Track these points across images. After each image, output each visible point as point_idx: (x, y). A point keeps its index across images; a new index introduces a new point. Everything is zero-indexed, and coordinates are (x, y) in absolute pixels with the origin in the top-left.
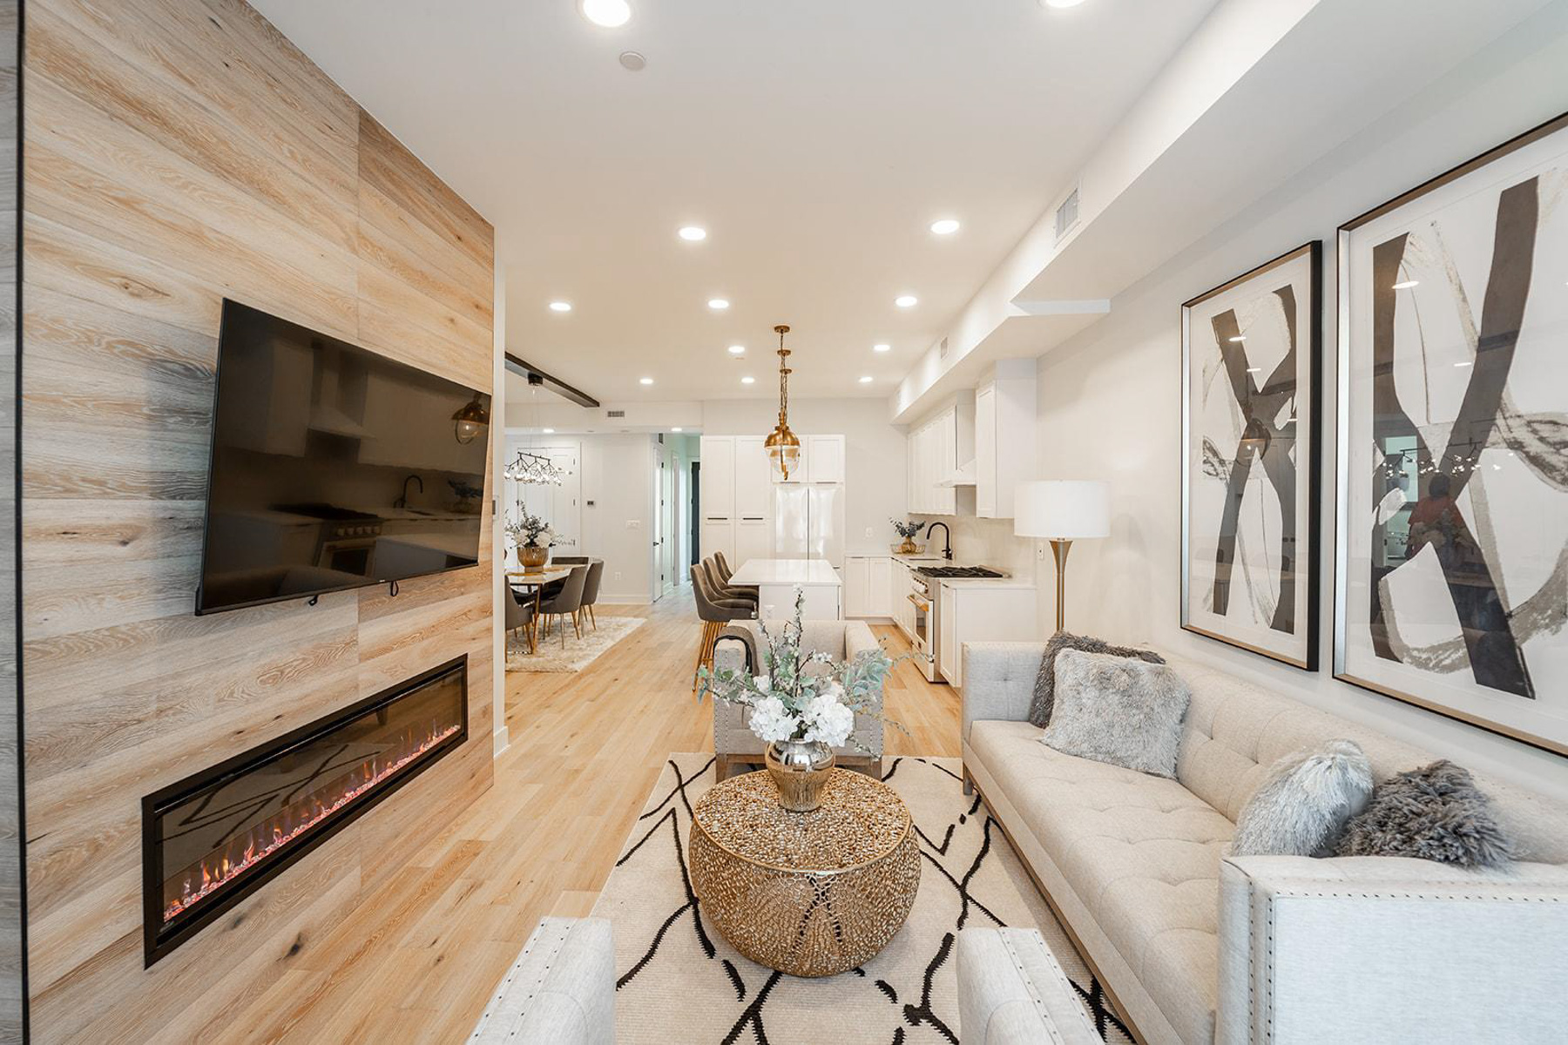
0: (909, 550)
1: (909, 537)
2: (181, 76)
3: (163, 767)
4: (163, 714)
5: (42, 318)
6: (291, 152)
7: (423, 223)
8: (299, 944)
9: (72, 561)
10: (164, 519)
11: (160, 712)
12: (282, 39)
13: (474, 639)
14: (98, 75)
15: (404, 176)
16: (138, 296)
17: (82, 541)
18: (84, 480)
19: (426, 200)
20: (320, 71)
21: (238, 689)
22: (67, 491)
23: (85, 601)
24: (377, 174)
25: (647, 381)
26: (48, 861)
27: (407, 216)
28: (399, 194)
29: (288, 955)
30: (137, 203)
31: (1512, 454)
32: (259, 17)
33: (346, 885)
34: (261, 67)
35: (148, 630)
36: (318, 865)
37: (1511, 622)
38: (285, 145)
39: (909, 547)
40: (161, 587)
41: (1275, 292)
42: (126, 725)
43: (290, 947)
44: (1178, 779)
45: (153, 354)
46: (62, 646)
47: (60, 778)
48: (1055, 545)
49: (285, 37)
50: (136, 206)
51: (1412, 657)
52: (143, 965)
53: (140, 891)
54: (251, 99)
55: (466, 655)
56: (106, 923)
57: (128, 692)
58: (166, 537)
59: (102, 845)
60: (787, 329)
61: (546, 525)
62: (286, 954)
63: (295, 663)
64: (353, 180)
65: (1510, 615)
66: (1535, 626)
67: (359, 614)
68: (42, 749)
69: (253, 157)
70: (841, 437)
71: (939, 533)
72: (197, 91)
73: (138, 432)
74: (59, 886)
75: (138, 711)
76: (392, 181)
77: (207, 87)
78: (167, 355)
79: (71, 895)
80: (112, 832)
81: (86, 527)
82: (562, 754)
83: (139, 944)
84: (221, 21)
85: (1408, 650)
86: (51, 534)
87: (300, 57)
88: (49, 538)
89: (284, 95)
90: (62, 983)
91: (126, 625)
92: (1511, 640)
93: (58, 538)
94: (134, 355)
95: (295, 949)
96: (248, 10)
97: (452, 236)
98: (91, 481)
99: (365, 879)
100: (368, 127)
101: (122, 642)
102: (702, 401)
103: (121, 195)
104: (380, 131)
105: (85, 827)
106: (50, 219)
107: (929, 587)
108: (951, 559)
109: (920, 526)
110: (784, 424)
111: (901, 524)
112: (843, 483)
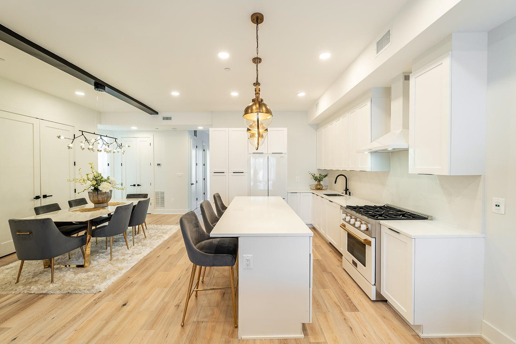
0: (319, 188)
1: (319, 181)
25: (175, 94)
39: (319, 187)
61: (108, 178)
70: (285, 129)
71: (341, 181)
102: (212, 112)
107: (369, 226)
108: (350, 195)
109: (326, 176)
110: (258, 98)
111: (315, 174)
112: (286, 153)
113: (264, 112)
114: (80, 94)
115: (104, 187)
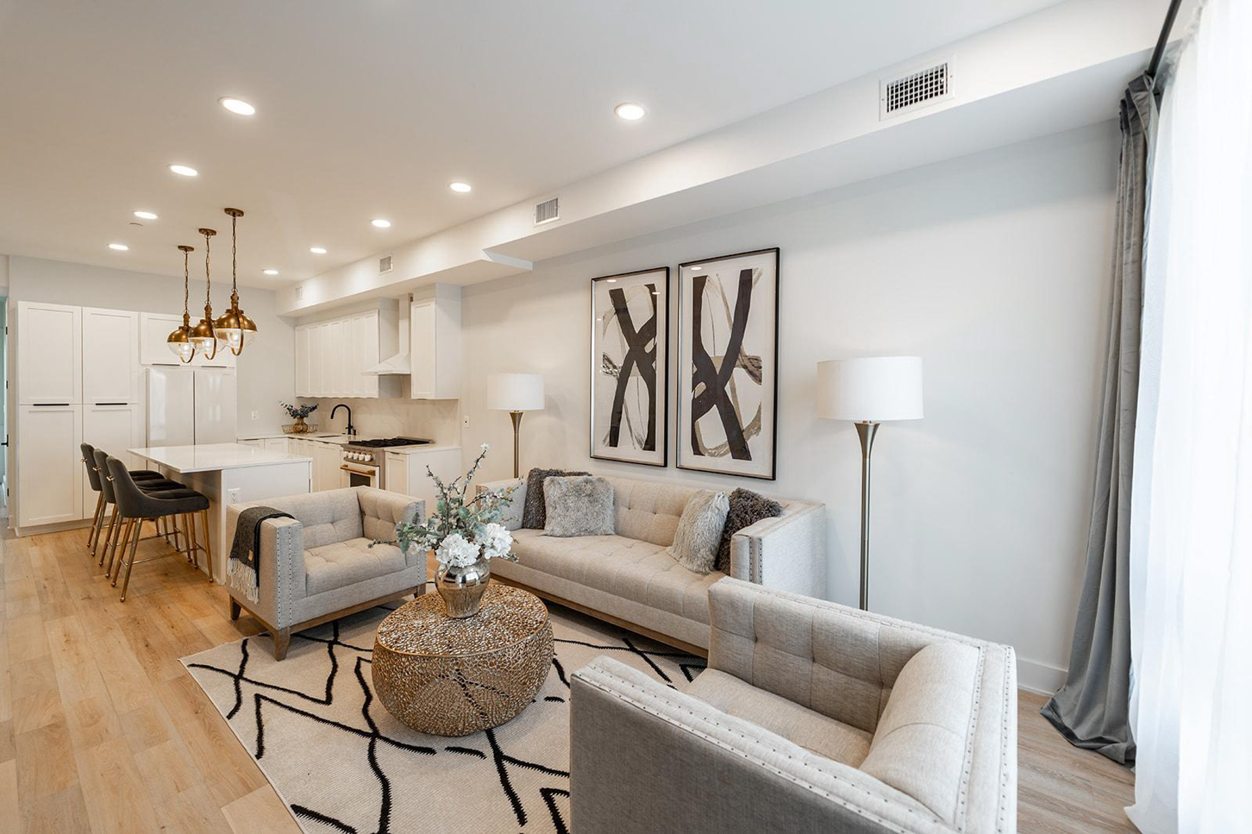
0: (300, 430)
1: (302, 417)
31: (743, 369)
37: (744, 433)
39: (301, 427)
41: (646, 285)
44: (617, 533)
48: (513, 415)
51: (709, 453)
60: (241, 213)
65: (743, 431)
66: (752, 434)
85: (707, 450)
92: (744, 440)
102: (9, 257)
107: (374, 456)
108: (355, 434)
109: (314, 408)
110: (236, 308)
111: (292, 407)
112: (233, 368)
113: (246, 327)
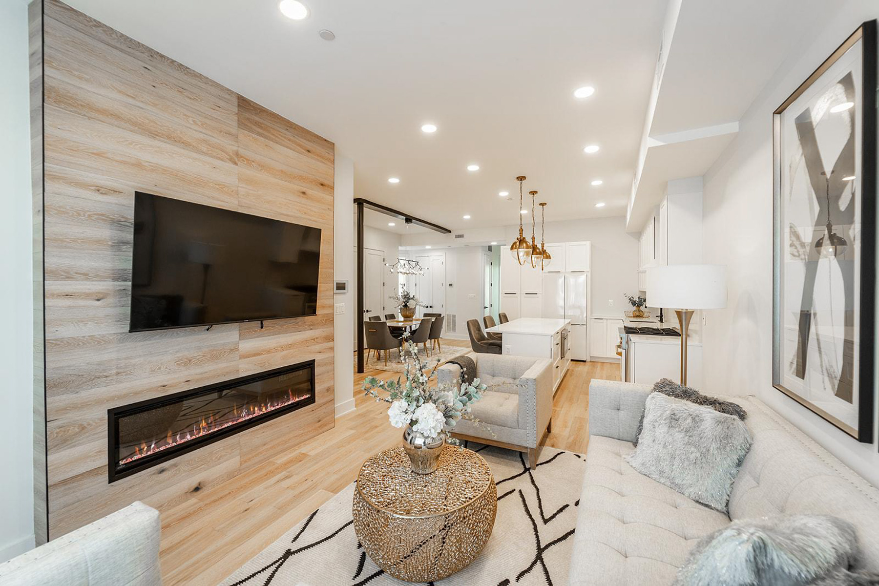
0: (638, 315)
1: (639, 306)
2: (129, 96)
3: (120, 397)
4: (120, 374)
5: (54, 206)
6: (193, 121)
7: (284, 146)
8: (199, 487)
9: (70, 307)
10: (120, 290)
11: (118, 374)
12: (187, 70)
13: (320, 352)
14: (82, 101)
15: (269, 124)
16: (105, 194)
17: (76, 298)
18: (76, 273)
19: (285, 134)
20: (211, 80)
21: (163, 367)
22: (68, 278)
23: (77, 324)
24: (249, 124)
26: (58, 430)
27: (271, 143)
28: (266, 134)
29: (192, 491)
30: (104, 154)
32: (173, 61)
33: (231, 463)
34: (175, 85)
35: (111, 338)
36: (212, 452)
38: (190, 118)
39: (638, 313)
40: (119, 319)
42: (99, 378)
43: (194, 488)
44: (728, 513)
45: (114, 219)
46: (65, 342)
47: (64, 397)
49: (189, 68)
50: (103, 155)
52: (107, 481)
53: (107, 449)
54: (168, 100)
55: (314, 360)
56: (88, 461)
57: (100, 364)
58: (121, 298)
59: (86, 427)
60: (524, 177)
61: (414, 296)
62: (191, 490)
63: (198, 357)
64: (234, 130)
67: (239, 336)
68: (55, 384)
69: (170, 126)
70: (587, 243)
72: (137, 100)
73: (106, 252)
74: (63, 442)
75: (106, 372)
76: (261, 128)
77: (143, 98)
78: (121, 219)
79: (68, 446)
80: (91, 422)
81: (78, 293)
82: (376, 417)
83: (105, 472)
84: (151, 67)
86: (59, 296)
87: (199, 76)
88: (59, 297)
89: (189, 96)
90: (64, 482)
91: (99, 335)
93: (63, 297)
94: (103, 219)
95: (197, 489)
96: (166, 59)
97: (303, 151)
98: (79, 274)
99: (243, 462)
100: (244, 104)
101: (98, 342)
102: (506, 226)
103: (95, 151)
104: (252, 104)
105: (78, 418)
106: (57, 165)
108: (662, 322)
110: (522, 236)
111: (633, 299)
112: (589, 271)
114: (392, 224)
115: (411, 304)
